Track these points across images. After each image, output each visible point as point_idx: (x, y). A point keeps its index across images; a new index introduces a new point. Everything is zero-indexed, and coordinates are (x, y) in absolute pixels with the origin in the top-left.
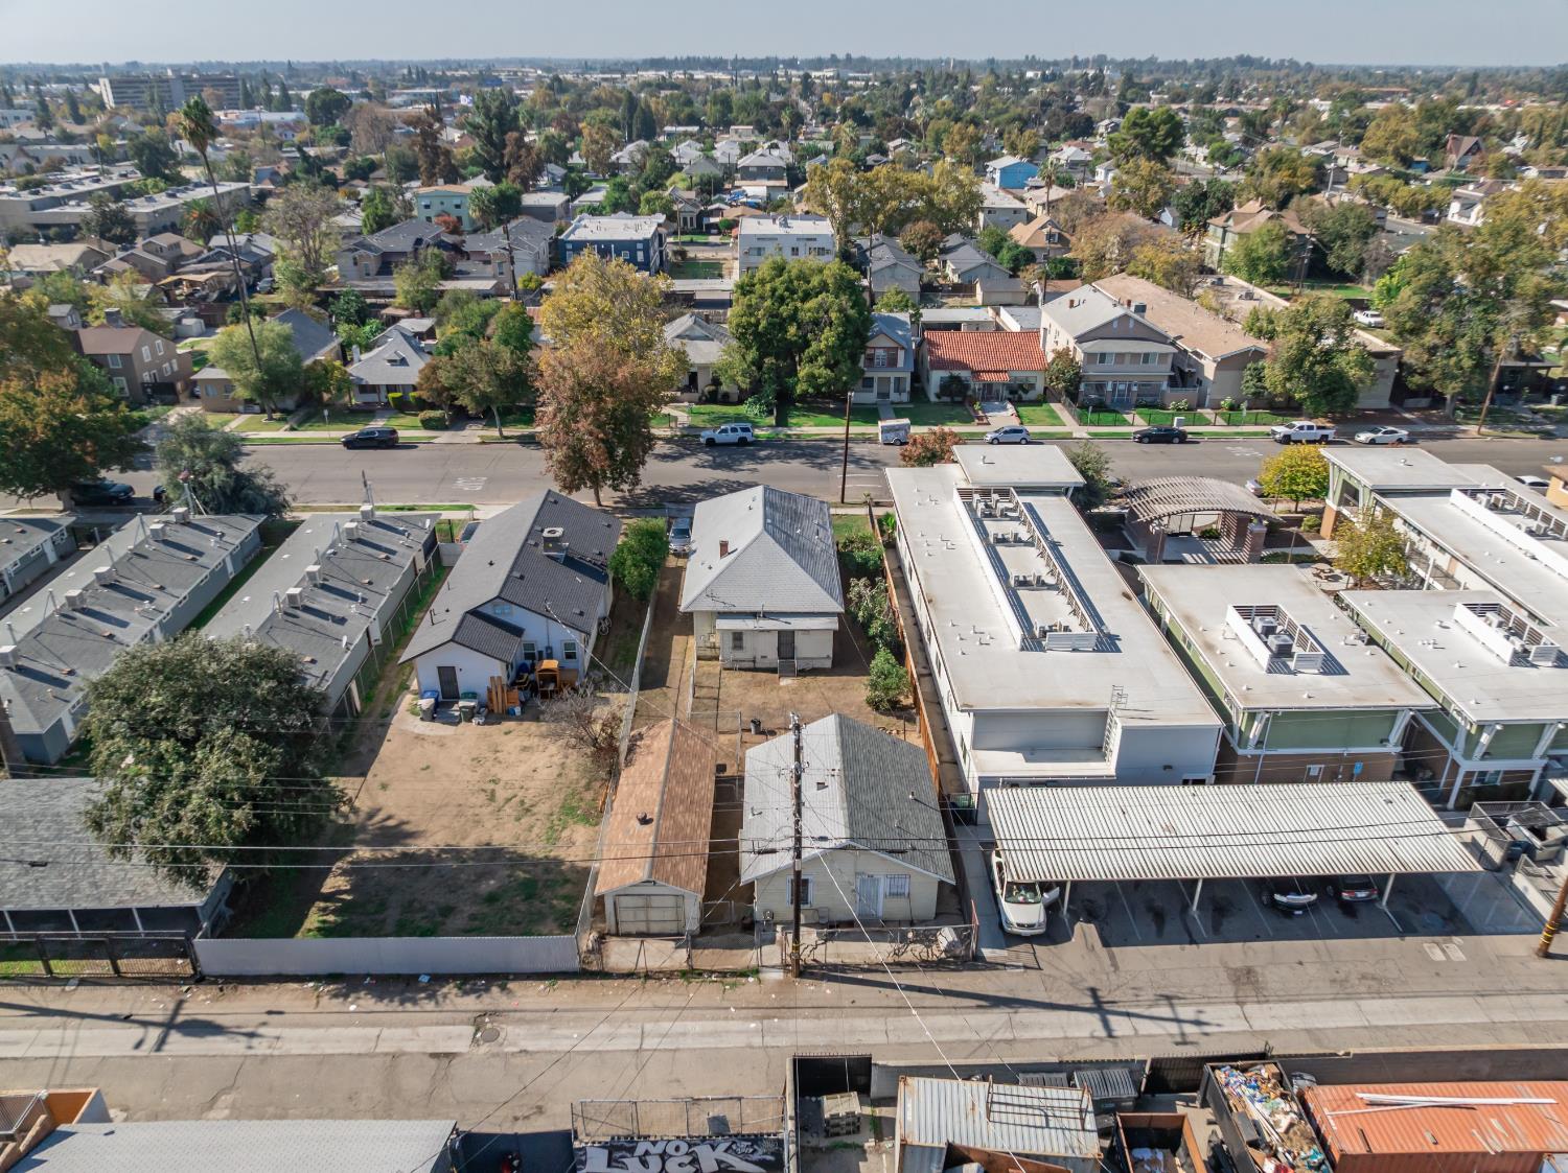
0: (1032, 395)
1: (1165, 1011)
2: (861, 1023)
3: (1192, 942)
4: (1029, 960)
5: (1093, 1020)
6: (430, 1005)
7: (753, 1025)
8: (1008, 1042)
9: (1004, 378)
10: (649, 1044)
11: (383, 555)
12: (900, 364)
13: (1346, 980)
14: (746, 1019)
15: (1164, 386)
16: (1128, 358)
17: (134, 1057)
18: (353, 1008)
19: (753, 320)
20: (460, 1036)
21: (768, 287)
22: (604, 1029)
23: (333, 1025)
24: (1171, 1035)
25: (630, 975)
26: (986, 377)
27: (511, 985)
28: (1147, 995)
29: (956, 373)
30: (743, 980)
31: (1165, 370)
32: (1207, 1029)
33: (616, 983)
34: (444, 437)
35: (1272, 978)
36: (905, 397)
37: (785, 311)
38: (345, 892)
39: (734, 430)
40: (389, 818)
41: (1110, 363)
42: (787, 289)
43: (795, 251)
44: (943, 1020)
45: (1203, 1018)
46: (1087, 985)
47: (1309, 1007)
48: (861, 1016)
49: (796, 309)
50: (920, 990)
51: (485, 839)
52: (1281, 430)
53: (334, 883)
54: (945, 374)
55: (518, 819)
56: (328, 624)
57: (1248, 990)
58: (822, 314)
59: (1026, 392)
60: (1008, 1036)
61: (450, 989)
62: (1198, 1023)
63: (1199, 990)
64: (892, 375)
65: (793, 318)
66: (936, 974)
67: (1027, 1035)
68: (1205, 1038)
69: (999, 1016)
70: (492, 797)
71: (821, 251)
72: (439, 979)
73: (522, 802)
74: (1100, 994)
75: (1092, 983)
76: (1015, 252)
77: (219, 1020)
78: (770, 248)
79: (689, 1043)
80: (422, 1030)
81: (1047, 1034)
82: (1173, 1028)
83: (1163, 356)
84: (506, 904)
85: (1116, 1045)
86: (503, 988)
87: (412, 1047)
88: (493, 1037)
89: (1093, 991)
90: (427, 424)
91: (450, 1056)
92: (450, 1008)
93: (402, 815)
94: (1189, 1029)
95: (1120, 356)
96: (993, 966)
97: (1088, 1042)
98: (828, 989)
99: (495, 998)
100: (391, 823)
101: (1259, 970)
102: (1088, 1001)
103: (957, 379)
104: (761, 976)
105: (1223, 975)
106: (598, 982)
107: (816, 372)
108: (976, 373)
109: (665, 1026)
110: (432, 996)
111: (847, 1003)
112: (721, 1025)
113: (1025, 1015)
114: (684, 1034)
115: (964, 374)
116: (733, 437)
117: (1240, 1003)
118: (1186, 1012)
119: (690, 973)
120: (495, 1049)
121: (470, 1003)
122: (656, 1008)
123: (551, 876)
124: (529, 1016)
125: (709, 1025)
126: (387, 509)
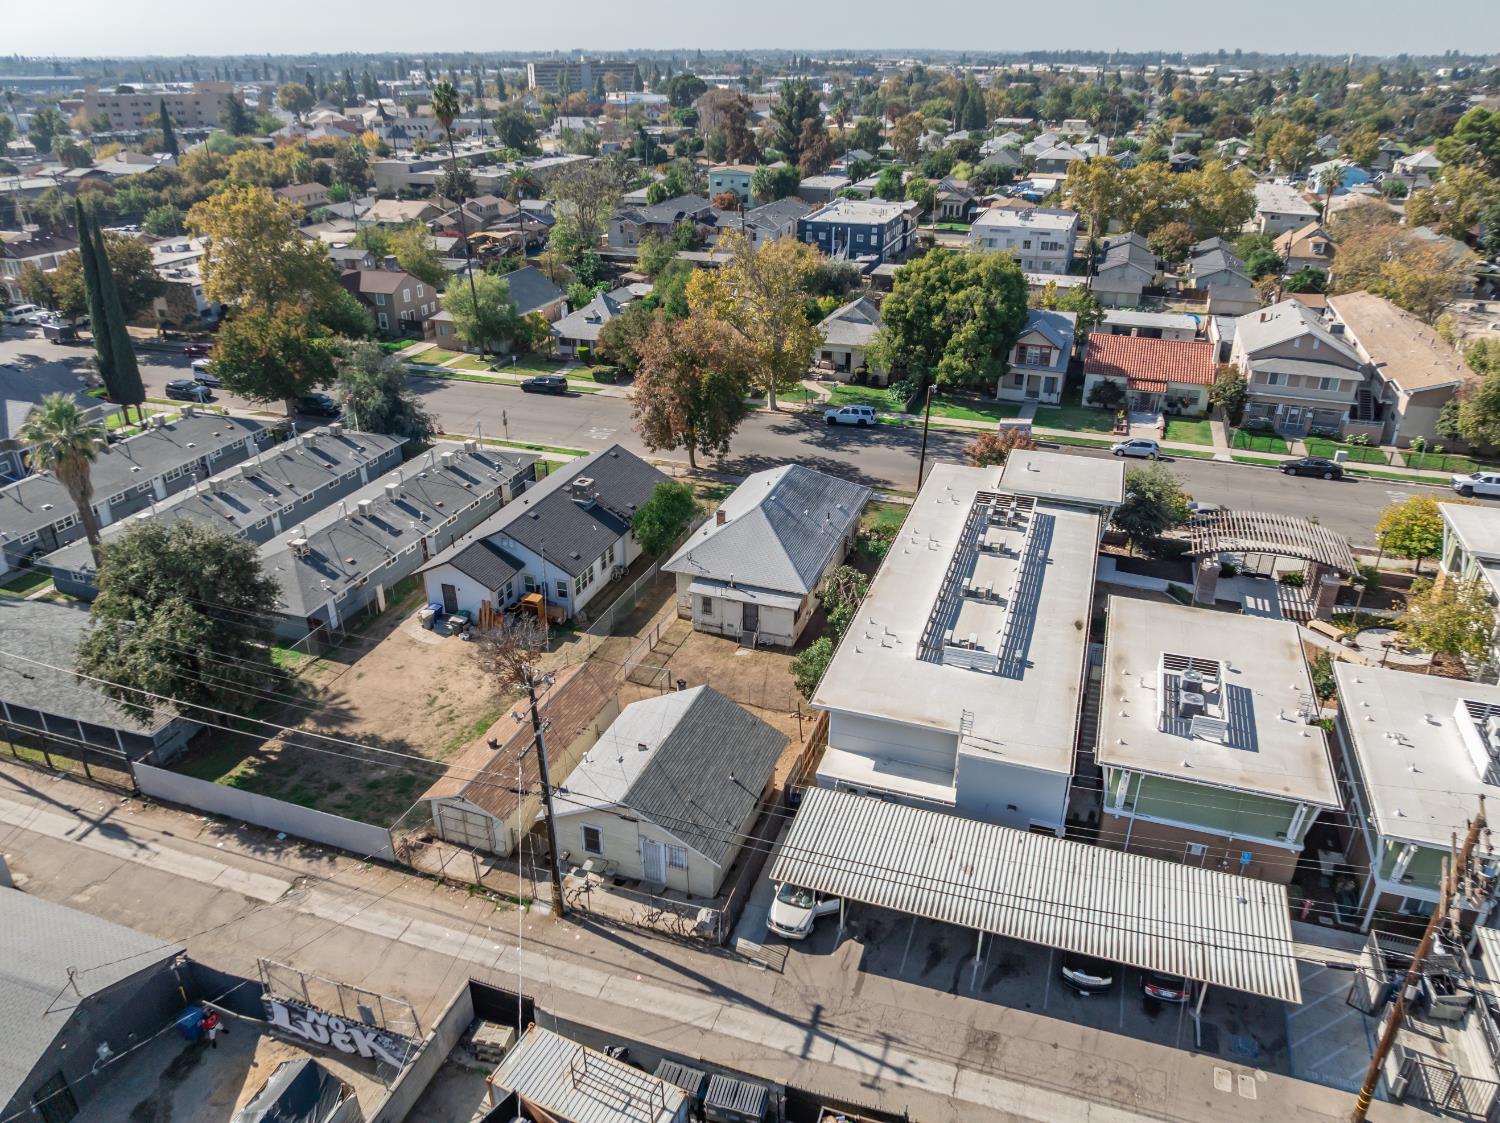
0: (1192, 410)
1: (875, 1050)
2: (587, 973)
3: (954, 991)
4: (777, 962)
5: (800, 1035)
6: (271, 858)
7: (497, 947)
8: (703, 1031)
9: (1161, 388)
10: (408, 938)
11: (466, 484)
12: (1053, 362)
13: (1095, 1079)
14: (494, 940)
15: (1346, 417)
16: (1303, 382)
17: (61, 841)
18: (220, 845)
19: (902, 307)
20: (277, 889)
21: (923, 275)
22: (382, 915)
23: (198, 855)
24: (864, 1075)
25: (429, 876)
26: (1141, 386)
27: (339, 859)
28: (869, 1029)
29: (1111, 378)
30: (515, 906)
31: (1349, 398)
32: (905, 1080)
33: (416, 880)
34: (608, 390)
35: (1011, 1052)
36: (1054, 398)
37: (934, 300)
38: (275, 753)
39: (855, 411)
40: (346, 702)
41: (1282, 386)
42: (940, 279)
43: (1027, 244)
44: (658, 993)
45: (910, 1069)
46: (816, 1001)
47: (1032, 1093)
48: (590, 967)
49: (945, 301)
50: (658, 959)
51: (402, 735)
52: (1463, 479)
53: (273, 745)
54: (1099, 378)
55: (439, 725)
56: (384, 534)
57: (978, 1057)
58: (967, 306)
59: (1186, 406)
60: (708, 1025)
61: (294, 850)
62: (901, 1072)
63: (926, 1040)
64: (1043, 375)
65: (941, 307)
66: (682, 950)
67: (725, 1030)
68: (896, 1088)
69: (713, 1004)
70: (432, 702)
71: (1054, 246)
72: (292, 839)
73: (452, 712)
74: (823, 1013)
75: (821, 1001)
76: (1261, 260)
77: (130, 830)
78: (1002, 239)
79: (438, 947)
80: (255, 877)
81: (745, 1035)
82: (871, 1068)
83: (1346, 383)
84: (381, 792)
85: (802, 1066)
86: (332, 860)
87: (239, 888)
88: (299, 897)
89: (818, 1009)
90: (599, 378)
91: (259, 901)
92: (284, 864)
93: (356, 702)
94: (888, 1075)
95: (1294, 379)
96: (740, 957)
97: (778, 1055)
98: (579, 935)
99: (322, 867)
100: (345, 706)
101: (1004, 1039)
102: (806, 1017)
103: (1111, 385)
104: (532, 907)
105: (962, 1033)
106: (402, 875)
107: (954, 364)
108: (1132, 381)
109: (431, 928)
110: (277, 852)
111: (586, 952)
112: (472, 939)
113: (738, 1012)
114: (438, 938)
115: (1120, 381)
116: (853, 418)
117: (960, 1066)
118: (896, 1057)
119: (477, 888)
120: (294, 907)
121: (300, 864)
122: (433, 910)
123: (429, 778)
124: (335, 887)
125: (462, 936)
126: (520, 446)
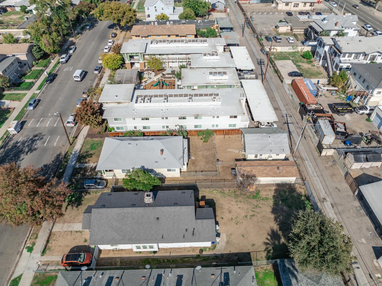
1: (286, 118)
10: (316, 175)
14: (305, 163)
15: (19, 69)
16: (10, 67)
20: (327, 204)
22: (315, 182)
40: (267, 239)
55: (260, 207)
57: (278, 109)
60: (296, 133)
63: (280, 113)
70: (253, 215)
73: (254, 208)
80: (328, 211)
81: (294, 129)
83: (15, 61)
84: (291, 203)
87: (333, 212)
88: (325, 199)
89: (284, 123)
91: (332, 204)
92: (322, 207)
93: (266, 236)
94: (288, 116)
97: (294, 125)
100: (269, 237)
109: (311, 173)
112: (308, 166)
113: (291, 130)
114: (312, 170)
117: (281, 110)
120: (327, 197)
122: (308, 175)
123: (279, 197)
124: (318, 194)
